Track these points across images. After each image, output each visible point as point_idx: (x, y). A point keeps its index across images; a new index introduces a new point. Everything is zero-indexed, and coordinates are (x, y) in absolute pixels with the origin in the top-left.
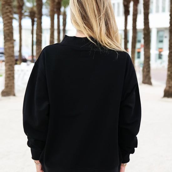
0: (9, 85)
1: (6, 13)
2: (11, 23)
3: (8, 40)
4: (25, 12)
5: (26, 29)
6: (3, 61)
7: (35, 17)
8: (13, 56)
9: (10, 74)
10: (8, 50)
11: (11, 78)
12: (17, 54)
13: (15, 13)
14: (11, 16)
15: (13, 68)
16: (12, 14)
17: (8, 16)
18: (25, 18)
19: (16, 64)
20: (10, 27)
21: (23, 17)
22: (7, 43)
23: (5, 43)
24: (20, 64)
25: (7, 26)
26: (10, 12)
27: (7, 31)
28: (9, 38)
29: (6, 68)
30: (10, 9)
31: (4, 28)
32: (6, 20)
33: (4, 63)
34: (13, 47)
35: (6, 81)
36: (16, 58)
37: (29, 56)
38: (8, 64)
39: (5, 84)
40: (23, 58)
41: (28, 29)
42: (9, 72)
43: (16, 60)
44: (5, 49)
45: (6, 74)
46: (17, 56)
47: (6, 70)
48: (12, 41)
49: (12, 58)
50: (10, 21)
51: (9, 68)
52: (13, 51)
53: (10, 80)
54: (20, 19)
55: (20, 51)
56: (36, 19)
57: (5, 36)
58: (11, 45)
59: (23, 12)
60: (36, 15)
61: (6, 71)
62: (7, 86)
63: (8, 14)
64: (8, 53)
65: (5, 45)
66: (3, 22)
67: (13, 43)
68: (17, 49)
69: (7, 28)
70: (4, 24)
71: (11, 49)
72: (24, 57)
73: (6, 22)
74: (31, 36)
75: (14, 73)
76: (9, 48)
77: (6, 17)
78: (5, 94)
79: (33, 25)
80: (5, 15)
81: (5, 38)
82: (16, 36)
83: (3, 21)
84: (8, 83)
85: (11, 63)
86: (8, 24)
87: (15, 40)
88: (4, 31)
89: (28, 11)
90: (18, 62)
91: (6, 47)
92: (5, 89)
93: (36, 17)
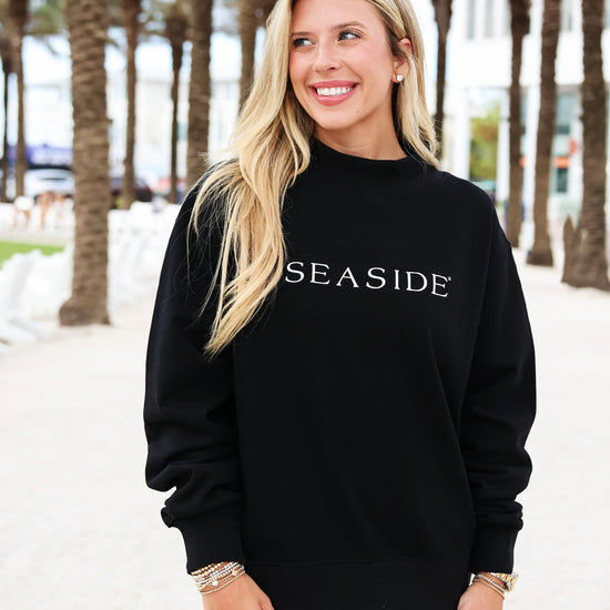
0: (88, 283)
1: (83, 22)
2: (101, 57)
3: (87, 119)
4: (151, 19)
5: (151, 82)
6: (68, 196)
7: (185, 39)
8: (104, 179)
9: (91, 244)
10: (85, 158)
11: (96, 259)
12: (118, 170)
13: (116, 23)
14: (100, 34)
15: (105, 221)
16: (104, 28)
17: (89, 33)
18: (147, 40)
19: (114, 207)
20: (97, 73)
21: (141, 37)
22: (85, 132)
23: (76, 129)
24: (128, 207)
25: (88, 70)
26: (97, 18)
27: (86, 89)
28: (90, 114)
29: (77, 222)
30: (98, 10)
31: (73, 78)
32: (82, 48)
33: (69, 204)
34: (106, 146)
35: (76, 268)
36: (115, 185)
37: (160, 180)
38: (85, 208)
39: (75, 280)
40: (140, 184)
41: (160, 83)
42: (88, 238)
43: (116, 193)
44: (76, 152)
45: (78, 245)
46: (117, 179)
47: (77, 228)
48: (102, 125)
49: (99, 186)
50: (95, 50)
51: (88, 223)
52: (105, 161)
53: (91, 267)
54: (133, 44)
55: (129, 160)
56: (188, 47)
57: (75, 104)
58: (98, 140)
59: (143, 18)
60: (191, 32)
61: (79, 234)
62: (79, 289)
63: (91, 26)
64: (86, 168)
65: (76, 140)
66: (72, 56)
67: (104, 133)
68: (118, 151)
69: (85, 77)
70: (75, 63)
71: (99, 155)
72: (143, 180)
73: (81, 56)
74: (169, 105)
75: (105, 242)
76: (92, 148)
77: (81, 36)
78: (73, 316)
79: (177, 65)
80: (78, 31)
81: (76, 113)
82: (116, 107)
83: (72, 51)
84: (84, 278)
85: (94, 205)
86: (90, 64)
87: (111, 121)
88: (75, 89)
89: (160, 15)
90: (121, 201)
91: (80, 145)
92: (71, 299)
93: (190, 39)
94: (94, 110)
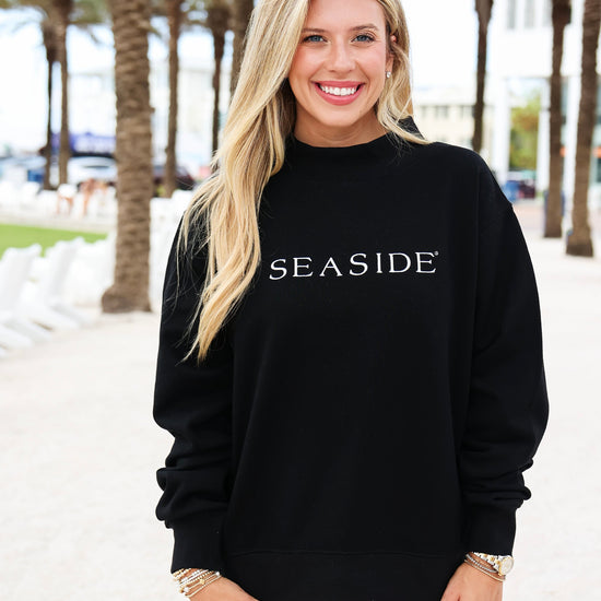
1: (127, 12)
2: (145, 46)
3: (130, 108)
4: (193, 8)
5: (193, 71)
6: (111, 184)
7: (227, 28)
8: (146, 168)
9: (133, 233)
10: (128, 147)
11: (139, 247)
12: (160, 158)
13: (158, 12)
14: (143, 24)
15: (147, 210)
16: (147, 18)
17: (133, 23)
18: (189, 30)
19: (156, 195)
20: (140, 63)
21: (183, 26)
22: (128, 121)
23: (120, 118)
24: (169, 196)
25: (130, 60)
26: (141, 8)
27: (129, 79)
28: (133, 104)
29: (120, 210)
31: (116, 67)
33: (112, 192)
34: (149, 136)
35: (119, 256)
36: (158, 173)
37: (202, 168)
38: (127, 197)
39: (117, 267)
40: (182, 172)
41: (202, 72)
42: (131, 226)
43: (158, 182)
44: (119, 141)
45: (121, 233)
46: (159, 167)
47: (119, 216)
48: (145, 114)
49: (141, 174)
50: (138, 41)
51: (130, 212)
52: (148, 150)
53: (133, 255)
54: (175, 34)
55: (171, 148)
57: (118, 94)
58: (141, 130)
59: (185, 7)
60: (233, 22)
61: (122, 222)
62: (121, 277)
63: (135, 16)
64: (129, 156)
65: (119, 129)
66: (115, 46)
67: (147, 122)
68: (160, 139)
69: (128, 67)
70: (119, 53)
71: (142, 143)
72: (184, 169)
73: (125, 45)
74: (211, 94)
75: (147, 230)
76: (135, 138)
77: (124, 27)
78: (116, 303)
79: (219, 54)
80: (122, 22)
81: (120, 103)
82: (159, 96)
83: (115, 40)
84: (126, 266)
85: (137, 193)
86: (134, 54)
87: (152, 110)
88: (118, 78)
89: (202, 5)
90: (162, 189)
91: (123, 135)
92: (113, 286)
93: (231, 29)
94: (136, 99)
